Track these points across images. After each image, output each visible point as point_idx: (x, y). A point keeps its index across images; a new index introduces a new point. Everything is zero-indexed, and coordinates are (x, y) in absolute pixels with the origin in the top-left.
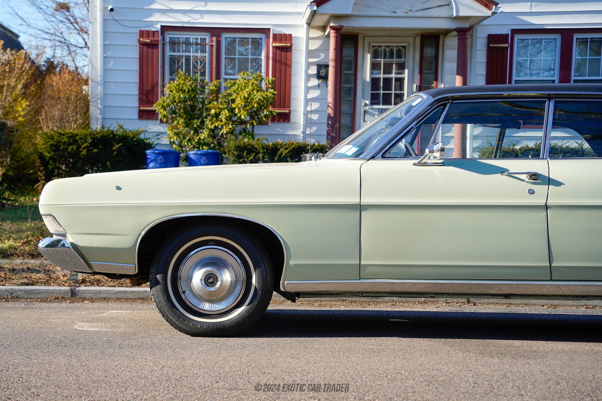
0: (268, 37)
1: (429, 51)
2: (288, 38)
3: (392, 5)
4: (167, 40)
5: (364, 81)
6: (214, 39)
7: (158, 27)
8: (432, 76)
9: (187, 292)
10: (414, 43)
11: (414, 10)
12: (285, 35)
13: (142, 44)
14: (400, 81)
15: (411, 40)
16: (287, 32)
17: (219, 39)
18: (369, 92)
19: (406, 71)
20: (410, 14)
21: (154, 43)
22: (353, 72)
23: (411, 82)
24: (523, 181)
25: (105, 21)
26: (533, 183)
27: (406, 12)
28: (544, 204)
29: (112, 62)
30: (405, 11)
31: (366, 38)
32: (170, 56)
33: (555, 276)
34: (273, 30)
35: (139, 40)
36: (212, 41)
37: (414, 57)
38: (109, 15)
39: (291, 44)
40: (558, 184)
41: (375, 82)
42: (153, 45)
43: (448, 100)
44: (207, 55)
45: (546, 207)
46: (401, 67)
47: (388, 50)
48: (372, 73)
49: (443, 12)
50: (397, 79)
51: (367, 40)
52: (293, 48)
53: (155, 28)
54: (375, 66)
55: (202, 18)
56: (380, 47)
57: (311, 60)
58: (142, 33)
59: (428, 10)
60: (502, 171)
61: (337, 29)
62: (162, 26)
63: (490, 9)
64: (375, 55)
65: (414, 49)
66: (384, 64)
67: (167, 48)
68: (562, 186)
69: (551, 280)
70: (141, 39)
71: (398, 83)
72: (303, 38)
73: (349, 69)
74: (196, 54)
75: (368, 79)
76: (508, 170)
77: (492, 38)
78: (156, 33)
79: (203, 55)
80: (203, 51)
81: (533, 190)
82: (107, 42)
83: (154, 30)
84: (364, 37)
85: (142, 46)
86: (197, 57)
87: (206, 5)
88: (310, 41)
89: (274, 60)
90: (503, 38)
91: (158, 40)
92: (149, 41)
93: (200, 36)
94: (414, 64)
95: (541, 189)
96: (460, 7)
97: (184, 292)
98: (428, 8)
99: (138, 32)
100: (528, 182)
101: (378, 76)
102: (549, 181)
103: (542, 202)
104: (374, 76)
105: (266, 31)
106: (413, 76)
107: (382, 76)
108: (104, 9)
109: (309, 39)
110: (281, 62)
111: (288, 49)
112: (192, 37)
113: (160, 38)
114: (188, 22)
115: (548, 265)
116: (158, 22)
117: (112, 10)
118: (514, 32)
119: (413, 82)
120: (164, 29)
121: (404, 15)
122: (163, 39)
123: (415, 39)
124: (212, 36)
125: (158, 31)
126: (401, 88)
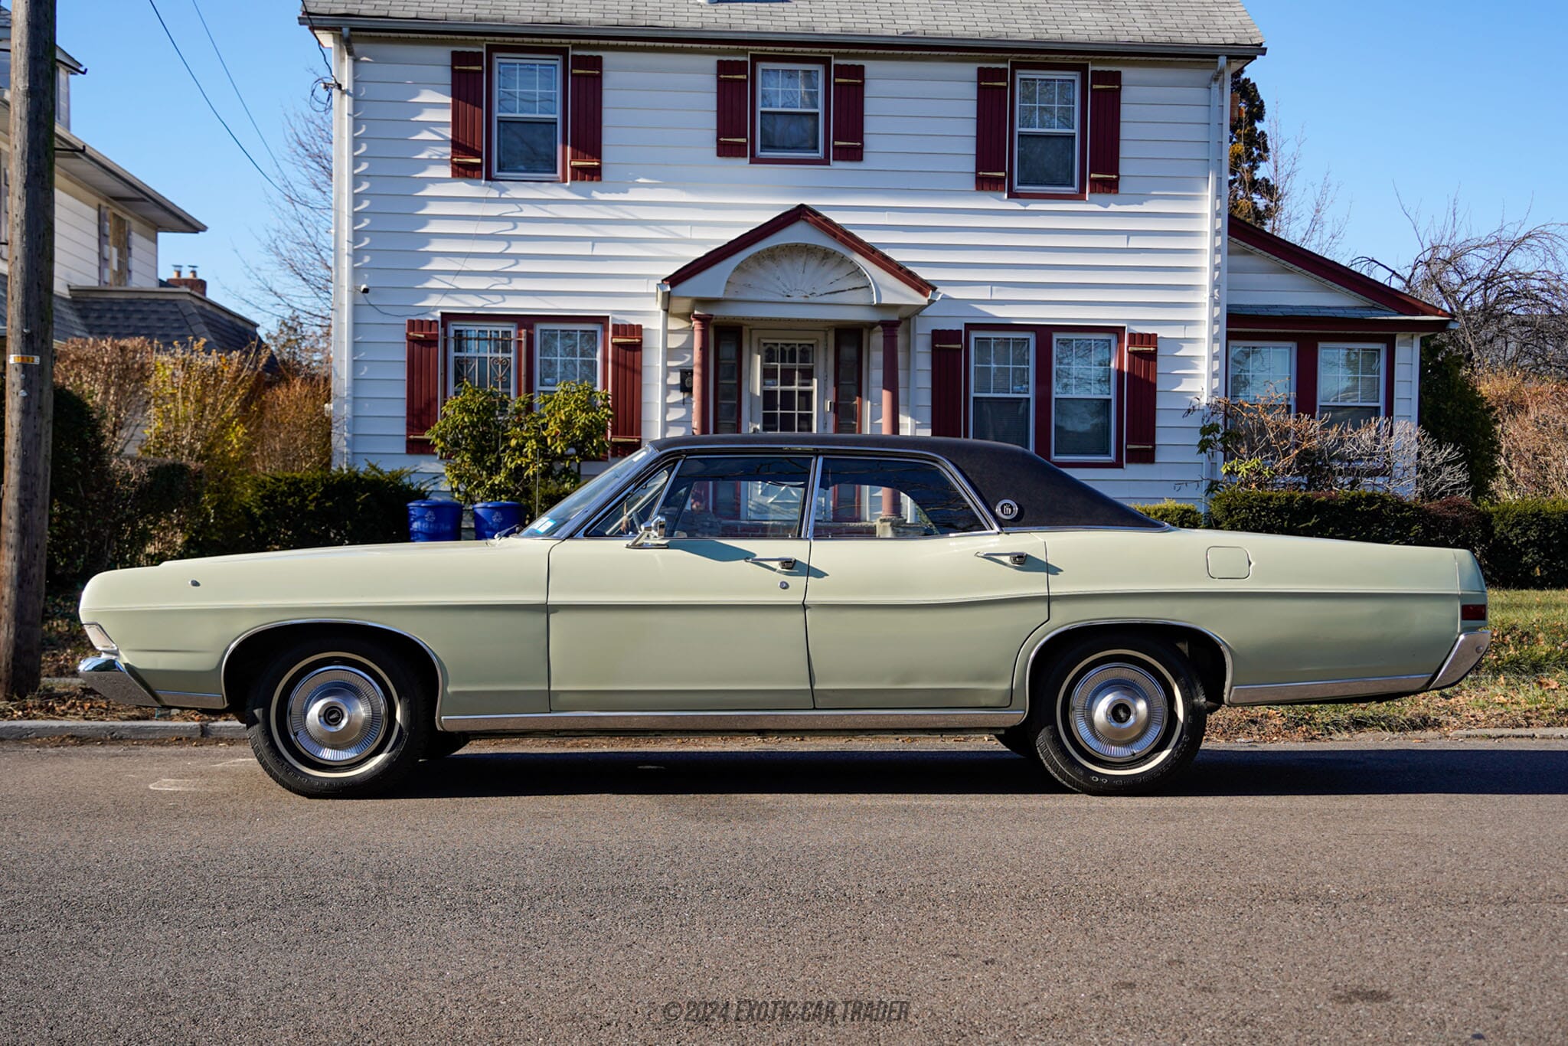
0: (606, 330)
1: (848, 352)
2: (637, 330)
3: (785, 286)
4: (452, 333)
5: (752, 395)
6: (523, 331)
7: (438, 314)
8: (854, 390)
9: (300, 734)
10: (826, 340)
11: (818, 293)
12: (632, 326)
13: (412, 341)
14: (807, 396)
15: (820, 336)
16: (634, 321)
17: (530, 331)
18: (760, 412)
19: (815, 381)
20: (812, 299)
21: (430, 338)
22: (735, 382)
23: (822, 397)
24: (774, 570)
25: (356, 307)
26: (787, 574)
27: (806, 297)
28: (801, 603)
29: (366, 368)
30: (804, 294)
31: (753, 331)
32: (456, 357)
33: (819, 703)
34: (613, 318)
35: (407, 334)
36: (520, 335)
37: (826, 360)
38: (362, 299)
39: (641, 339)
40: (820, 574)
41: (768, 397)
42: (430, 342)
43: (679, 455)
44: (512, 355)
45: (804, 607)
46: (808, 375)
47: (787, 349)
48: (763, 384)
49: (859, 297)
50: (801, 393)
51: (756, 335)
52: (643, 346)
53: (432, 316)
54: (768, 374)
55: (504, 300)
56: (777, 344)
57: (670, 364)
58: (412, 325)
59: (838, 294)
60: (747, 556)
61: (705, 321)
62: (442, 314)
63: (925, 295)
64: (769, 357)
65: (826, 349)
66: (781, 370)
67: (452, 346)
68: (826, 577)
69: (815, 709)
70: (411, 334)
71: (804, 398)
72: (659, 330)
73: (731, 377)
74: (495, 355)
75: (758, 393)
76: (755, 555)
77: (938, 336)
78: (434, 324)
79: (506, 355)
80: (506, 350)
81: (787, 584)
82: (359, 339)
83: (431, 319)
84: (751, 330)
85: (411, 343)
86: (497, 358)
87: (510, 282)
88: (669, 335)
89: (615, 363)
90: (952, 336)
91: (437, 335)
92: (422, 336)
93: (501, 327)
94: (826, 371)
95: (797, 581)
96: (883, 291)
97: (296, 734)
98: (838, 292)
99: (407, 323)
100: (780, 572)
101: (773, 388)
102: (809, 571)
103: (798, 599)
104: (767, 388)
105: (602, 320)
106: (826, 388)
107: (779, 388)
108: (355, 290)
109: (667, 332)
110: (625, 367)
111: (637, 347)
112: (490, 328)
113: (440, 331)
114: (482, 308)
115: (809, 687)
116: (436, 308)
117: (366, 291)
118: (970, 327)
119: (825, 398)
120: (447, 317)
121: (803, 300)
122: (446, 333)
123: (827, 335)
124: (520, 328)
125: (436, 322)
126: (809, 407)
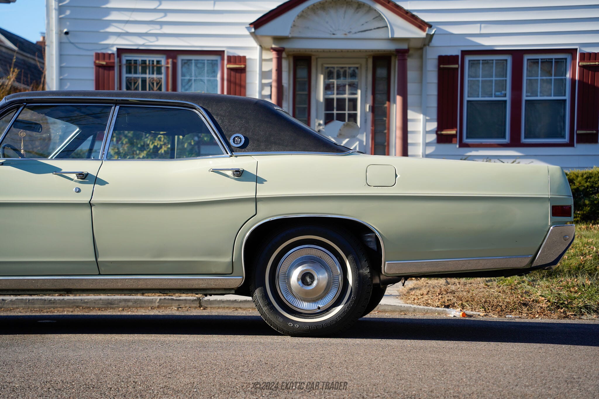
0: (223, 59)
1: (382, 72)
2: (242, 59)
3: (331, 27)
4: (124, 62)
5: (317, 101)
6: (170, 61)
7: (114, 49)
8: (385, 97)
10: (367, 64)
11: (353, 31)
12: (239, 57)
13: (98, 67)
14: (353, 102)
15: (363, 61)
16: (241, 53)
17: (175, 61)
18: (322, 112)
19: (359, 92)
20: (349, 36)
21: (110, 65)
22: (306, 93)
23: (364, 103)
24: (72, 180)
25: (61, 44)
26: (81, 182)
27: (345, 34)
28: (88, 202)
29: (68, 84)
30: (344, 33)
31: (319, 60)
32: (127, 77)
33: (103, 270)
34: (228, 52)
35: (95, 63)
36: (168, 63)
37: (367, 78)
38: (65, 38)
39: (245, 65)
40: (103, 183)
41: (329, 103)
42: (109, 67)
43: (22, 103)
44: (163, 76)
45: (90, 205)
46: (354, 87)
47: (342, 71)
48: (325, 94)
49: (380, 34)
50: (350, 100)
51: (320, 62)
52: (248, 69)
53: (111, 50)
54: (328, 87)
55: (157, 40)
56: (333, 68)
57: (265, 81)
58: (98, 56)
59: (367, 32)
60: (57, 171)
62: (118, 49)
63: (424, 30)
64: (329, 75)
65: (367, 70)
66: (337, 85)
67: (124, 70)
68: (107, 185)
69: (100, 274)
70: (97, 62)
71: (351, 103)
72: (256, 59)
73: (303, 89)
74: (152, 76)
75: (321, 99)
76: (61, 170)
77: (443, 60)
78: (112, 56)
79: (159, 76)
80: (159, 72)
81: (79, 189)
82: (64, 65)
83: (110, 52)
84: (317, 59)
85: (97, 68)
86: (153, 78)
87: (161, 28)
88: (264, 63)
89: (229, 81)
90: (453, 59)
91: (114, 63)
92: (104, 63)
93: (155, 58)
94: (366, 85)
95: (87, 188)
96: (395, 29)
98: (367, 30)
99: (94, 54)
100: (76, 181)
101: (331, 96)
102: (96, 180)
103: (86, 200)
104: (328, 97)
105: (221, 53)
106: (366, 96)
107: (335, 96)
108: (59, 33)
109: (262, 60)
110: (235, 84)
111: (243, 71)
112: (149, 59)
113: (116, 60)
114: (143, 45)
115: (94, 259)
116: (113, 45)
117: (67, 33)
118: (465, 53)
119: (366, 102)
120: (121, 51)
121: (343, 36)
122: (120, 61)
123: (367, 61)
124: (168, 58)
125: (113, 54)
126: (355, 109)
